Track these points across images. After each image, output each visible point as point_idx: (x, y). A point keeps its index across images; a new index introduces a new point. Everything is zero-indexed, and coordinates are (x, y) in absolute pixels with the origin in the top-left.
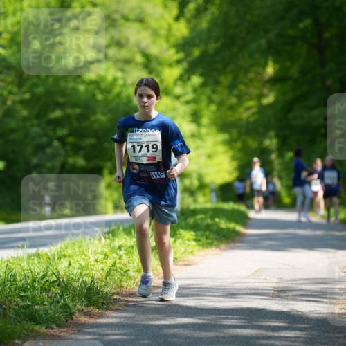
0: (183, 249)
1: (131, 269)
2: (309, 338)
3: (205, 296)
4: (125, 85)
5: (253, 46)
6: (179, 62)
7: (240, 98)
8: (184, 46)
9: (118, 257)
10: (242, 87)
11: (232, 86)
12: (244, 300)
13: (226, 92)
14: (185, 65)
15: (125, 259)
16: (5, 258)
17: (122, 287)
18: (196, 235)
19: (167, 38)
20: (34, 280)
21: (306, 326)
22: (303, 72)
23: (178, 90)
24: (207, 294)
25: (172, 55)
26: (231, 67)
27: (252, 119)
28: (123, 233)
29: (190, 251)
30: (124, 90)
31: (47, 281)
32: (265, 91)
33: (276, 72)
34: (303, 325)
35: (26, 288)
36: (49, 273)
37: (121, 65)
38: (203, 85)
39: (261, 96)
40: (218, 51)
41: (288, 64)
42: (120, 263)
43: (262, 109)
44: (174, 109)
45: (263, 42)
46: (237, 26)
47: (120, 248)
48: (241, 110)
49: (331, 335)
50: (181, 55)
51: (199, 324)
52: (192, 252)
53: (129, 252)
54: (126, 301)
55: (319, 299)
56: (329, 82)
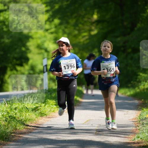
0: (49, 110)
3: (60, 134)
5: (86, 3)
7: (79, 31)
9: (15, 114)
10: (80, 25)
11: (76, 25)
12: (81, 135)
13: (72, 28)
14: (51, 13)
15: (18, 114)
17: (16, 129)
23: (47, 27)
24: (62, 133)
26: (75, 15)
27: (86, 42)
29: (53, 110)
33: (98, 17)
38: (60, 24)
39: (90, 30)
41: (104, 14)
43: (91, 37)
44: (45, 36)
45: (92, 2)
47: (15, 109)
48: (80, 37)
50: (48, 8)
52: (54, 111)
53: (21, 111)
54: (19, 136)
55: (119, 135)
56: (125, 23)
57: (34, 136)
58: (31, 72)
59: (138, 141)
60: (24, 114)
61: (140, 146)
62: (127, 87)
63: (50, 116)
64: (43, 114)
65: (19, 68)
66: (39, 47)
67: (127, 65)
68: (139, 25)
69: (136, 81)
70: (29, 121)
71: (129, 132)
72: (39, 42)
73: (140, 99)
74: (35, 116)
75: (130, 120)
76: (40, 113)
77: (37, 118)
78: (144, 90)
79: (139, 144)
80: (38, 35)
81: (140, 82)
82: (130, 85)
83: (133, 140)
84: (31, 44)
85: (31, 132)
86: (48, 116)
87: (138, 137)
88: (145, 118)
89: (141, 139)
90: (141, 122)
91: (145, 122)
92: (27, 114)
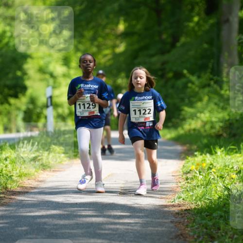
1: (14, 175)
2: (145, 223)
4: (11, 36)
5: (108, 8)
7: (99, 47)
9: (5, 166)
10: (100, 40)
11: (93, 39)
12: (99, 196)
13: (88, 44)
15: (10, 167)
17: (7, 188)
21: (143, 214)
26: (93, 24)
27: (108, 64)
28: (9, 148)
30: (12, 40)
32: (118, 42)
33: (126, 28)
34: (141, 214)
37: (8, 21)
39: (114, 47)
41: (134, 22)
42: (6, 170)
43: (116, 56)
44: (50, 55)
45: (116, 6)
47: (6, 159)
49: (160, 220)
51: (64, 214)
52: (61, 162)
53: (13, 162)
54: (10, 198)
55: (152, 195)
56: (164, 36)
57: (33, 198)
58: (31, 106)
59: (179, 203)
61: (182, 210)
63: (57, 170)
64: (46, 166)
65: (12, 101)
66: (42, 70)
68: (183, 40)
69: (178, 118)
70: (25, 176)
71: (166, 191)
72: (42, 63)
73: (183, 144)
74: (34, 170)
75: (169, 173)
76: (41, 165)
77: (37, 172)
78: (190, 131)
79: (180, 206)
80: (40, 54)
81: (184, 119)
83: (172, 202)
84: (30, 67)
86: (54, 169)
87: (180, 198)
88: (191, 170)
89: (183, 199)
90: (184, 176)
91: (189, 176)
92: (23, 166)
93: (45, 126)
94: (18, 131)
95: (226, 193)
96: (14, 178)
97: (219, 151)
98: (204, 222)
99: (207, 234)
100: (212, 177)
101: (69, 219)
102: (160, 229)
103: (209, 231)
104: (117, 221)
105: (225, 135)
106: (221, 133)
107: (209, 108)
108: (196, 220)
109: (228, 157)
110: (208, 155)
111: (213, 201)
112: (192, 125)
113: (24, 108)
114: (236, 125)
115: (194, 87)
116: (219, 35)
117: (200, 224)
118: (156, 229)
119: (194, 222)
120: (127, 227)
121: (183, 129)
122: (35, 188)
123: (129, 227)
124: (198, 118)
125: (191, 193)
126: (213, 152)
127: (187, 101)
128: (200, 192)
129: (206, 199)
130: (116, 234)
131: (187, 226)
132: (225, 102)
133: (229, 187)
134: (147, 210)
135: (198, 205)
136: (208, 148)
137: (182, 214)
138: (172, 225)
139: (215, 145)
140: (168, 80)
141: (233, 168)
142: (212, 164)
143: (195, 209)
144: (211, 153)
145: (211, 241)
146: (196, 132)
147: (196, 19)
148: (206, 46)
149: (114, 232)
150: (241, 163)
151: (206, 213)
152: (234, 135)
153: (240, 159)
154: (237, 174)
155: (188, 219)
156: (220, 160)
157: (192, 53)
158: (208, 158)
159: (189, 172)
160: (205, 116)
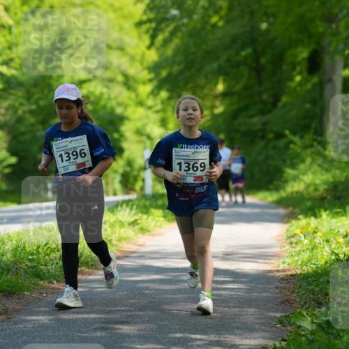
0: (153, 223)
1: (114, 239)
2: (249, 290)
4: (109, 99)
5: (207, 69)
6: (150, 80)
8: (155, 68)
14: (155, 83)
16: (17, 230)
18: (164, 213)
19: (142, 62)
20: (39, 247)
21: (247, 280)
22: (246, 88)
23: (150, 102)
25: (146, 75)
26: (190, 85)
27: (207, 125)
28: (108, 212)
31: (49, 248)
33: (225, 89)
34: (244, 280)
35: (33, 253)
36: (50, 242)
38: (170, 98)
39: (213, 107)
40: (181, 72)
41: (233, 83)
43: (214, 117)
44: (147, 117)
45: (215, 66)
46: (194, 53)
49: (265, 286)
50: (152, 76)
51: (165, 279)
52: (160, 226)
53: (112, 226)
55: (256, 260)
56: (265, 96)
57: (133, 262)
58: (128, 169)
59: (284, 268)
60: (117, 229)
61: (287, 275)
62: (268, 189)
63: (156, 234)
64: (145, 229)
66: (139, 132)
67: (267, 158)
68: (284, 99)
69: (280, 180)
70: (124, 240)
71: (267, 256)
72: (139, 124)
73: (286, 207)
74: (134, 234)
75: (273, 237)
76: (141, 228)
77: (136, 236)
78: (292, 193)
79: (285, 272)
80: (137, 115)
81: (286, 182)
82: (271, 187)
83: (277, 267)
84: (127, 129)
85: (127, 257)
86: (153, 234)
87: (284, 263)
88: (295, 234)
89: (288, 264)
90: (288, 241)
91: (293, 240)
92: (122, 230)
93: (142, 188)
94: (115, 194)
95: (333, 257)
96: (114, 242)
97: (324, 215)
98: (310, 287)
99: (314, 300)
100: (318, 241)
101: (171, 285)
102: (264, 295)
103: (315, 297)
104: (220, 286)
105: (329, 197)
106: (324, 195)
107: (313, 170)
108: (303, 286)
109: (334, 221)
110: (312, 218)
111: (319, 266)
112: (294, 187)
113: (121, 170)
114: (341, 187)
115: (296, 148)
116: (321, 95)
117: (306, 290)
118: (261, 294)
119: (300, 288)
120: (230, 293)
121: (285, 191)
122: (135, 252)
123: (233, 293)
124: (300, 180)
125: (297, 258)
126: (318, 216)
127: (288, 162)
128: (306, 256)
129: (311, 264)
130: (219, 300)
131: (293, 292)
132: (329, 164)
133: (336, 251)
134: (251, 275)
135: (304, 270)
136: (312, 211)
137: (287, 280)
138: (277, 291)
139: (320, 207)
140: (269, 141)
141: (339, 232)
142: (317, 228)
143: (301, 274)
144: (315, 216)
145: (318, 307)
146: (299, 195)
147: (298, 78)
148: (308, 106)
149: (218, 298)
150: (347, 227)
151: (312, 279)
152: (339, 198)
153: (346, 222)
154: (343, 238)
155: (294, 284)
156: (325, 224)
157: (293, 113)
158: (313, 222)
159: (293, 237)
160: (308, 178)
